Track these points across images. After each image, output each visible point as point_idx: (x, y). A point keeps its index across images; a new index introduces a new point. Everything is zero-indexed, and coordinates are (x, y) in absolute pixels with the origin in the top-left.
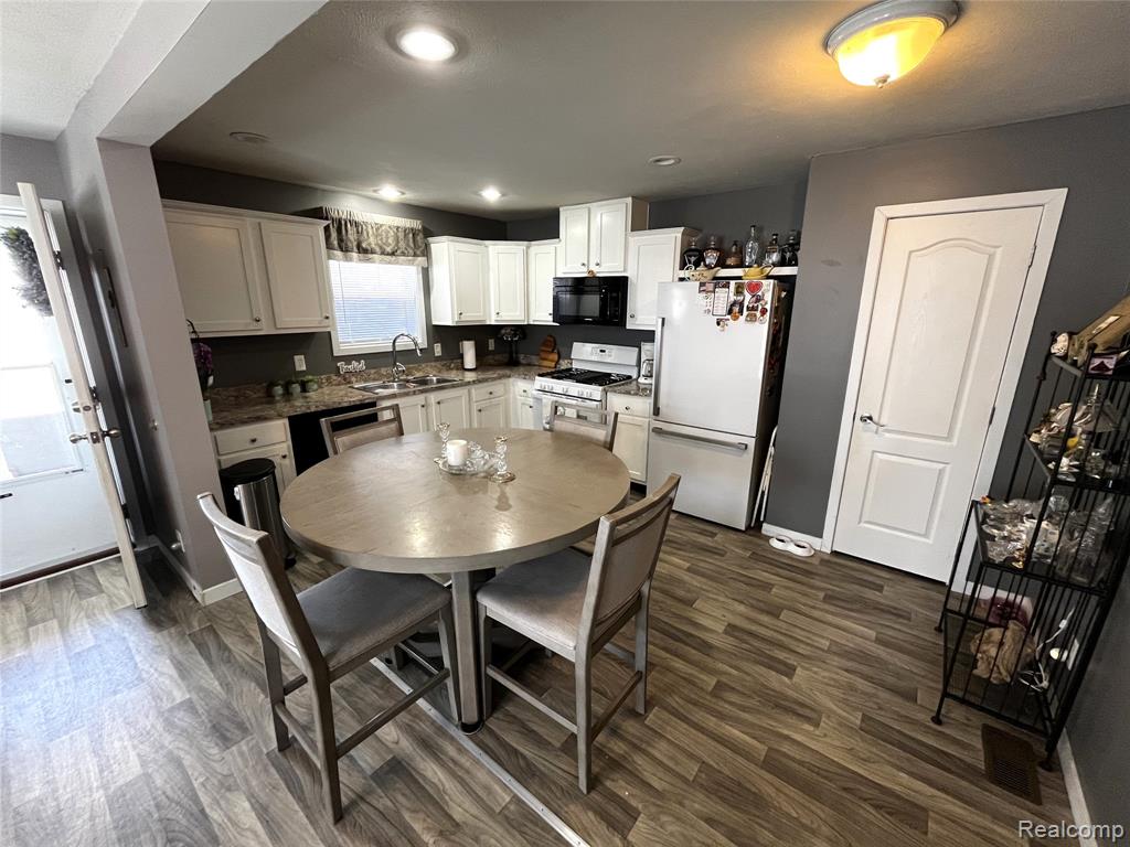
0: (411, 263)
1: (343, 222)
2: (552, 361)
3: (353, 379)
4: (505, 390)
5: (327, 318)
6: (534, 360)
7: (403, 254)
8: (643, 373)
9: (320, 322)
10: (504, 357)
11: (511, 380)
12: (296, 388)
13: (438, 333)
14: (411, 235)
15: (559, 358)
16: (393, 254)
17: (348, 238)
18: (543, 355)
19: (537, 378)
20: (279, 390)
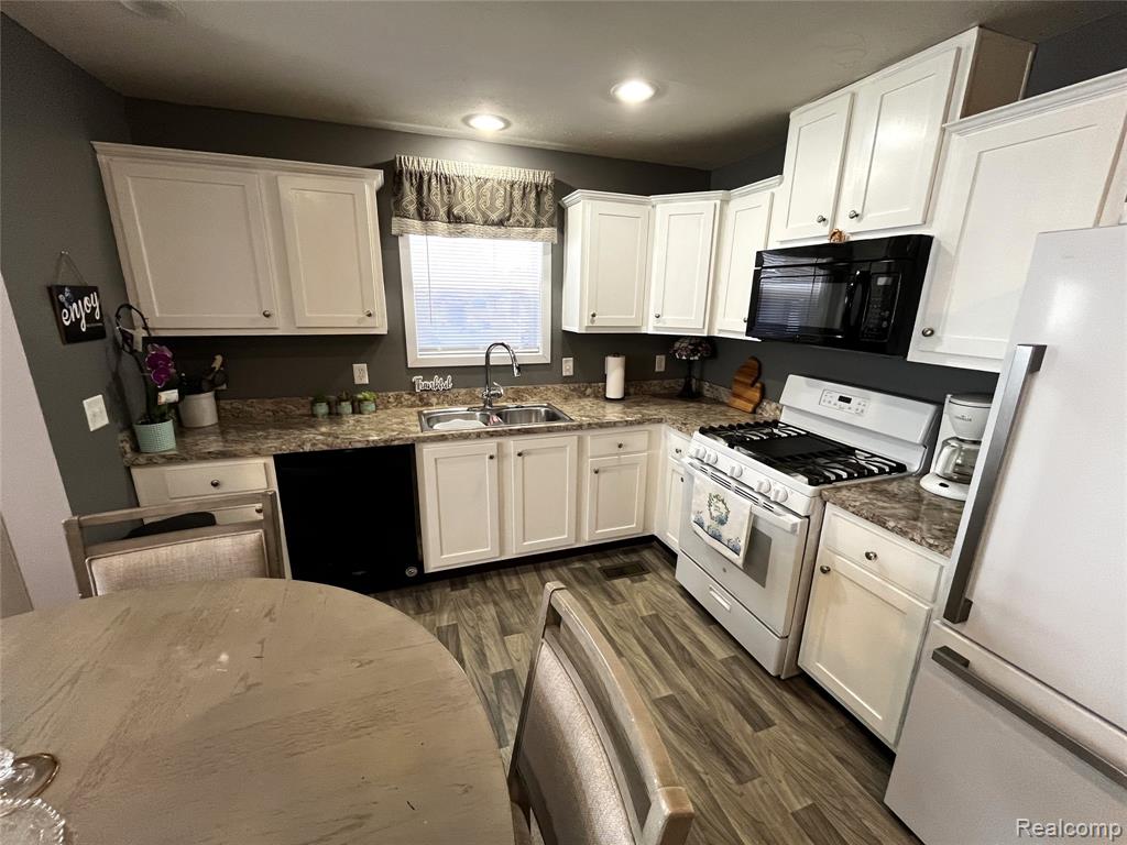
0: (533, 237)
1: (426, 178)
2: (749, 401)
3: (434, 400)
4: (649, 441)
5: (370, 315)
6: (724, 394)
7: (519, 224)
8: (937, 467)
9: (360, 320)
10: (678, 384)
11: (663, 427)
12: (346, 407)
13: (567, 342)
14: (533, 195)
15: (763, 396)
16: (501, 223)
17: (429, 201)
18: (738, 389)
19: (697, 434)
20: (322, 409)
